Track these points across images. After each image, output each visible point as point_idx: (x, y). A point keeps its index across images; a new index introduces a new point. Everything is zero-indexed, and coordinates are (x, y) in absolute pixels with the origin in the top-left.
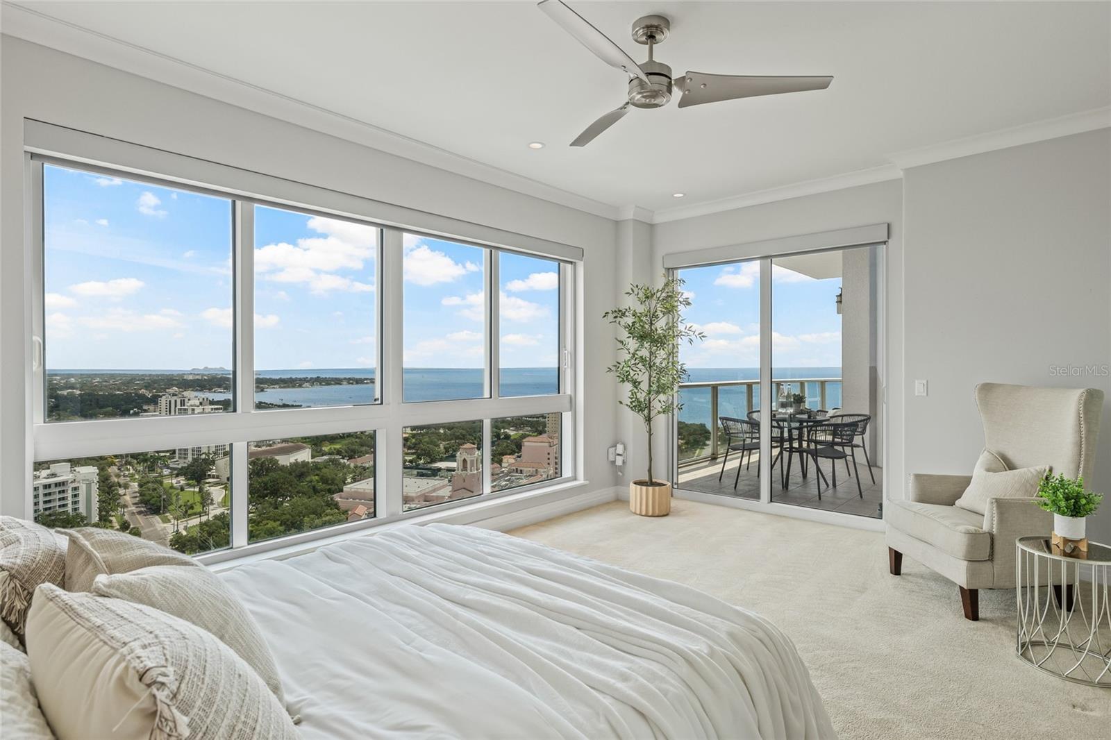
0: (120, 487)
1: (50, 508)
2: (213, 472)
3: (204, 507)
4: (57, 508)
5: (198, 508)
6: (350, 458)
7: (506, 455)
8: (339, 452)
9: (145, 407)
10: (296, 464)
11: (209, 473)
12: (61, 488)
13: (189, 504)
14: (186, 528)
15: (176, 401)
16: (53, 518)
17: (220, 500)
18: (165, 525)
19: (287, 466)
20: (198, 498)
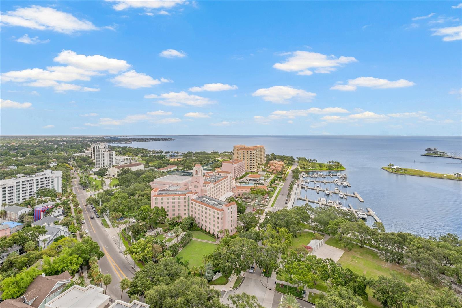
0: (73, 178)
1: (43, 187)
3: (102, 186)
4: (46, 187)
5: (100, 187)
6: (159, 168)
7: (217, 168)
8: (155, 166)
9: (88, 149)
10: (138, 171)
11: (106, 173)
12: (47, 179)
13: (96, 185)
14: (94, 195)
15: (97, 146)
16: (44, 190)
17: (109, 184)
18: (87, 193)
19: (134, 172)
20: (100, 183)
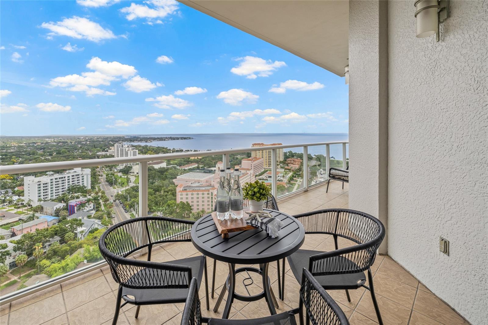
0: (100, 176)
1: (74, 184)
2: (131, 171)
3: (128, 183)
4: (77, 184)
5: (126, 184)
6: (180, 166)
7: (236, 165)
8: (176, 164)
9: (110, 148)
10: (161, 168)
11: (130, 171)
12: (78, 176)
13: (122, 182)
14: (121, 191)
15: (120, 145)
16: (75, 187)
17: (134, 181)
18: (114, 190)
19: (157, 169)
20: (126, 180)
